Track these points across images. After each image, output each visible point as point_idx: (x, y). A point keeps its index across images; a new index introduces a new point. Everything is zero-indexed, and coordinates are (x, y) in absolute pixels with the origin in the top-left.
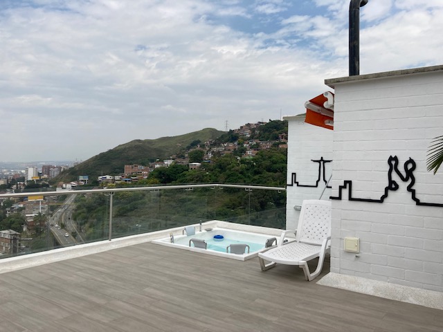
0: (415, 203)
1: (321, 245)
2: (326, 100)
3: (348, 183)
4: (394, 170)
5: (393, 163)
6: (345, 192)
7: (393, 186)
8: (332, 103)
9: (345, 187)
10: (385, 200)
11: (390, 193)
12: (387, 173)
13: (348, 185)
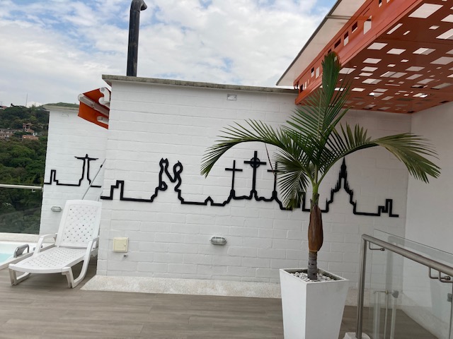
0: (180, 202)
1: (86, 248)
2: (103, 96)
3: (120, 183)
4: (164, 172)
5: (164, 165)
6: (117, 192)
7: (163, 187)
8: (108, 100)
9: (117, 187)
10: (155, 200)
11: (160, 193)
12: (158, 174)
13: (120, 185)
